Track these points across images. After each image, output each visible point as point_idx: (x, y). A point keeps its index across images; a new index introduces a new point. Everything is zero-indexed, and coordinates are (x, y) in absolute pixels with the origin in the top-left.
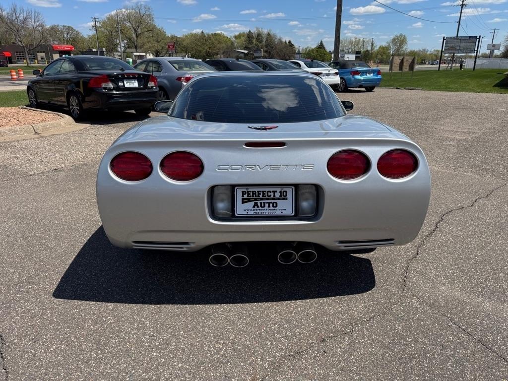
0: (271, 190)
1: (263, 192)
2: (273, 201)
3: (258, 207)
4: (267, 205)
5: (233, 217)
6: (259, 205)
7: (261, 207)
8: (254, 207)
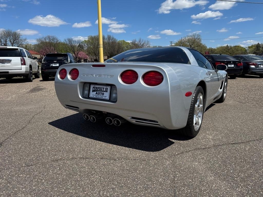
0: (103, 87)
1: (100, 88)
2: (102, 92)
3: (97, 94)
4: (100, 94)
5: (89, 98)
6: (98, 93)
7: (98, 94)
8: (96, 94)
